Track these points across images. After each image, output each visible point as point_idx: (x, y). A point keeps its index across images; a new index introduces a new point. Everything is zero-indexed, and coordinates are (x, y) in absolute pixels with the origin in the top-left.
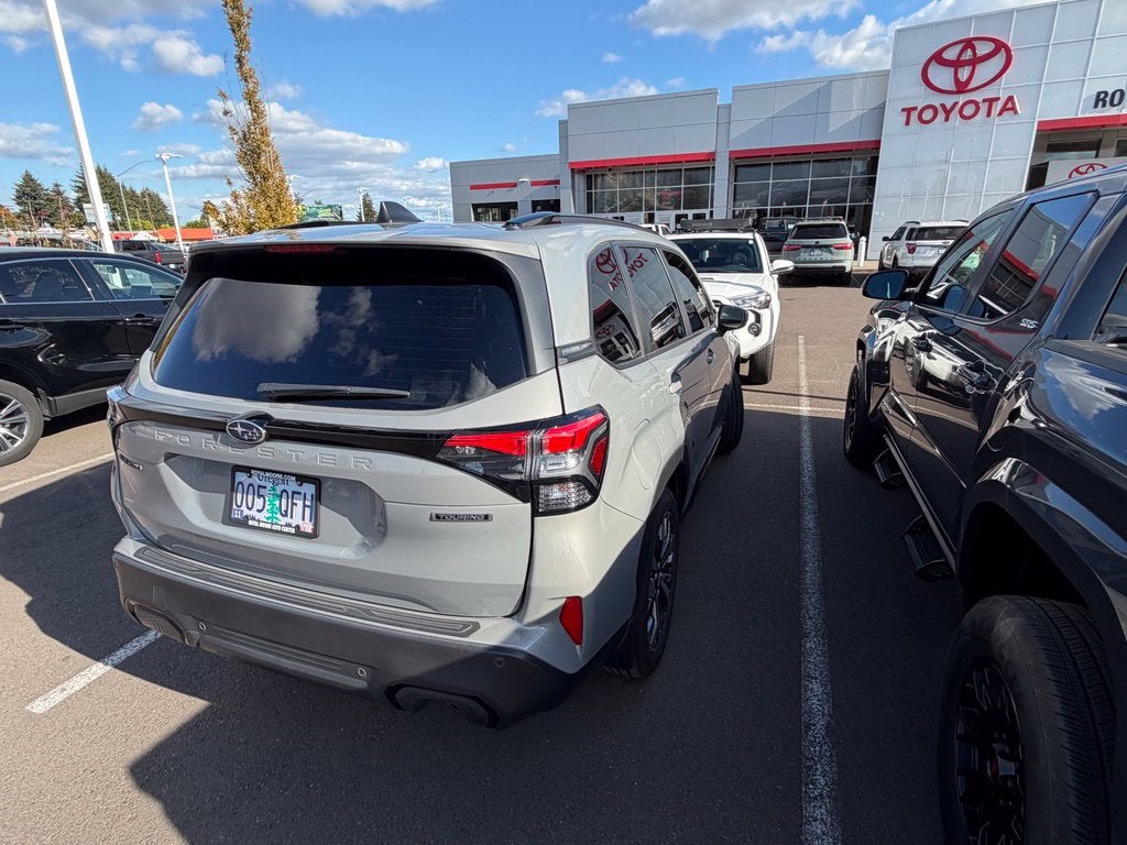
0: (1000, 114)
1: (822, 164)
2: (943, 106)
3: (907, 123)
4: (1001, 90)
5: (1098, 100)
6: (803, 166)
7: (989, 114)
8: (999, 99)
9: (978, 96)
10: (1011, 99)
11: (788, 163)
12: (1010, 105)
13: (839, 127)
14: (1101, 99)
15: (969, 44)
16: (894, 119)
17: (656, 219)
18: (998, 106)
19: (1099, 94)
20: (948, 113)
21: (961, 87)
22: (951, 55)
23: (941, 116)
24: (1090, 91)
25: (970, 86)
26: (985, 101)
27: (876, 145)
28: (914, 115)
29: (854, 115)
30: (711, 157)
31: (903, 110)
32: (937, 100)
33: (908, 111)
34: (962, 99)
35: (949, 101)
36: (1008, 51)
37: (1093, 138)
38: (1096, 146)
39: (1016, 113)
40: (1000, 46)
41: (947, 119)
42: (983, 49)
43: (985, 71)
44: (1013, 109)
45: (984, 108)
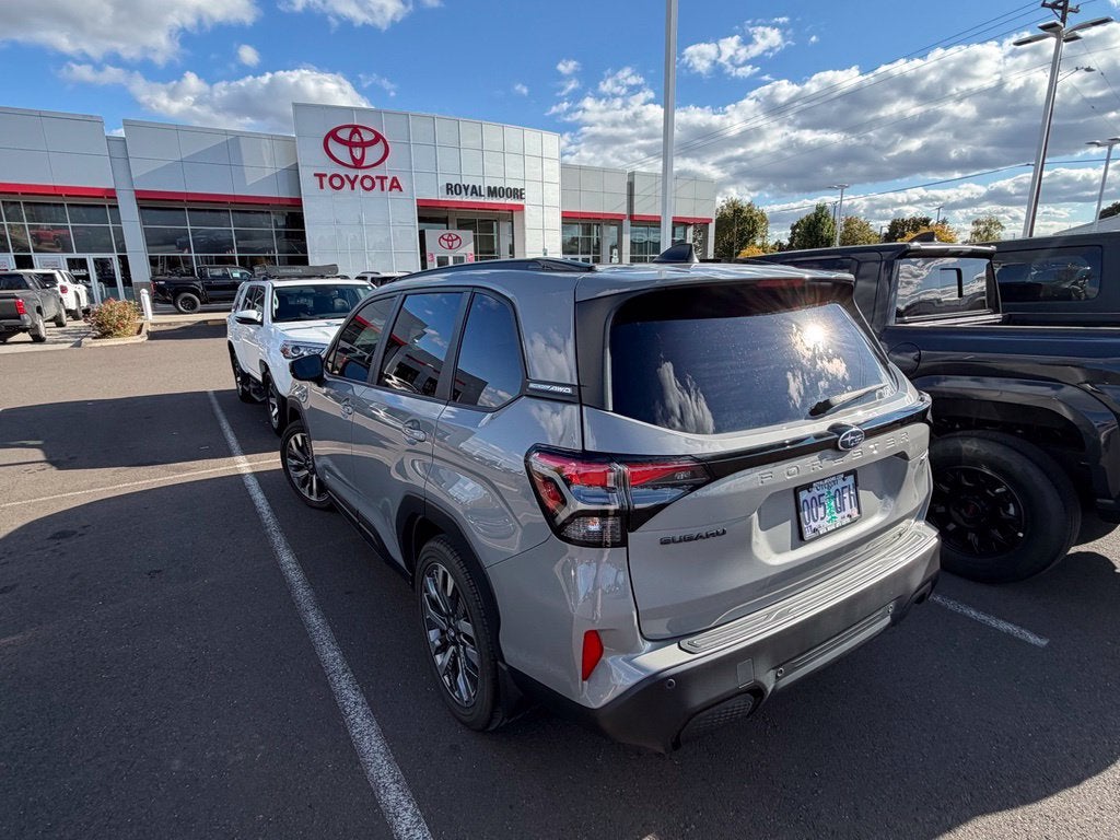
0: (390, 190)
1: (242, 215)
2: (347, 176)
3: (322, 187)
4: (387, 170)
5: (448, 189)
6: (222, 214)
7: (383, 189)
8: (386, 178)
9: (373, 173)
10: (395, 179)
11: (204, 210)
12: (395, 184)
13: (257, 179)
14: (450, 188)
15: (355, 129)
16: (308, 185)
18: (387, 184)
19: (448, 185)
20: (352, 183)
21: (358, 164)
22: (344, 134)
23: (347, 185)
24: (442, 183)
25: (364, 165)
26: (377, 177)
27: (298, 203)
28: (326, 181)
29: (268, 172)
30: (111, 194)
31: (316, 175)
32: (342, 171)
33: (321, 176)
34: (361, 173)
35: (352, 173)
36: (385, 141)
37: (444, 215)
38: (445, 221)
39: (401, 190)
40: (378, 138)
41: (353, 188)
42: (368, 137)
43: (373, 154)
44: (399, 187)
45: (378, 182)
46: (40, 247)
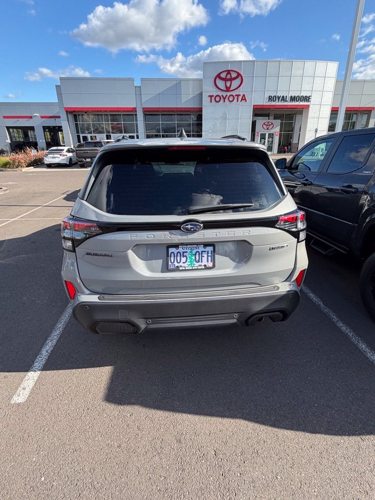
0: (241, 101)
1: (180, 116)
2: (222, 96)
3: (211, 102)
4: (240, 91)
5: (269, 99)
6: (173, 116)
7: (238, 101)
8: (240, 95)
9: (234, 93)
10: (244, 95)
11: (167, 115)
12: (244, 98)
13: (185, 101)
14: (271, 98)
15: (229, 72)
16: (206, 100)
17: (112, 137)
18: (240, 98)
19: (269, 96)
20: (224, 99)
21: (228, 89)
22: (223, 75)
23: (222, 100)
24: (267, 96)
25: (231, 89)
26: (236, 95)
27: (200, 110)
28: (213, 98)
29: (191, 96)
30: (134, 110)
31: (209, 96)
32: (220, 93)
33: (211, 96)
34: (228, 94)
35: (224, 94)
36: (242, 77)
37: (267, 112)
38: (268, 115)
39: (246, 101)
40: (239, 75)
41: (224, 101)
42: (234, 75)
43: (235, 83)
44: (245, 99)
45: (236, 98)
46: (114, 132)
